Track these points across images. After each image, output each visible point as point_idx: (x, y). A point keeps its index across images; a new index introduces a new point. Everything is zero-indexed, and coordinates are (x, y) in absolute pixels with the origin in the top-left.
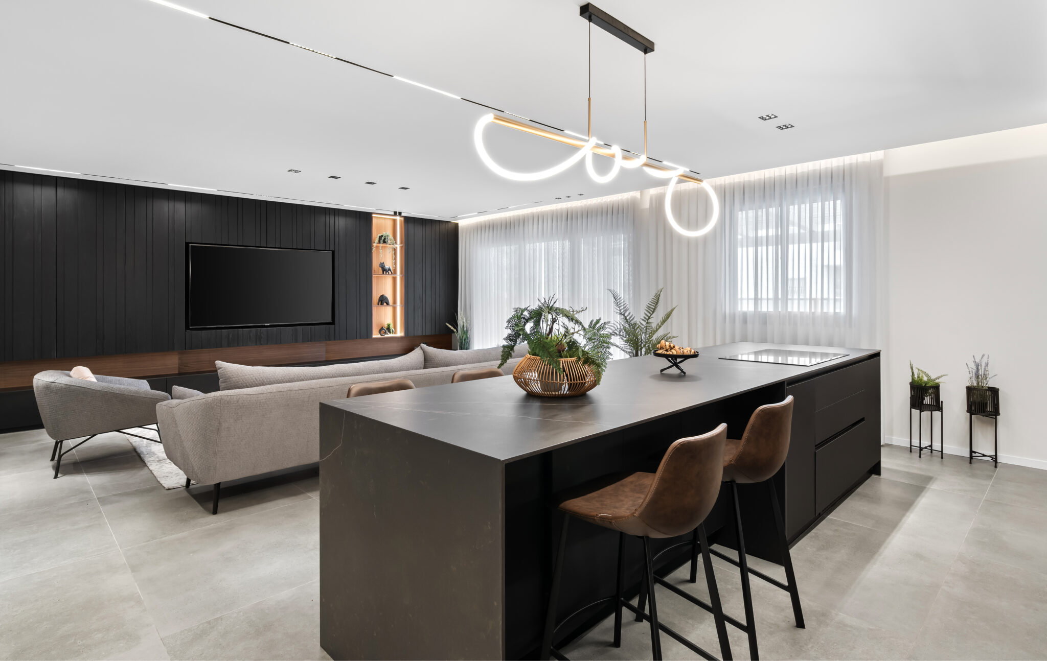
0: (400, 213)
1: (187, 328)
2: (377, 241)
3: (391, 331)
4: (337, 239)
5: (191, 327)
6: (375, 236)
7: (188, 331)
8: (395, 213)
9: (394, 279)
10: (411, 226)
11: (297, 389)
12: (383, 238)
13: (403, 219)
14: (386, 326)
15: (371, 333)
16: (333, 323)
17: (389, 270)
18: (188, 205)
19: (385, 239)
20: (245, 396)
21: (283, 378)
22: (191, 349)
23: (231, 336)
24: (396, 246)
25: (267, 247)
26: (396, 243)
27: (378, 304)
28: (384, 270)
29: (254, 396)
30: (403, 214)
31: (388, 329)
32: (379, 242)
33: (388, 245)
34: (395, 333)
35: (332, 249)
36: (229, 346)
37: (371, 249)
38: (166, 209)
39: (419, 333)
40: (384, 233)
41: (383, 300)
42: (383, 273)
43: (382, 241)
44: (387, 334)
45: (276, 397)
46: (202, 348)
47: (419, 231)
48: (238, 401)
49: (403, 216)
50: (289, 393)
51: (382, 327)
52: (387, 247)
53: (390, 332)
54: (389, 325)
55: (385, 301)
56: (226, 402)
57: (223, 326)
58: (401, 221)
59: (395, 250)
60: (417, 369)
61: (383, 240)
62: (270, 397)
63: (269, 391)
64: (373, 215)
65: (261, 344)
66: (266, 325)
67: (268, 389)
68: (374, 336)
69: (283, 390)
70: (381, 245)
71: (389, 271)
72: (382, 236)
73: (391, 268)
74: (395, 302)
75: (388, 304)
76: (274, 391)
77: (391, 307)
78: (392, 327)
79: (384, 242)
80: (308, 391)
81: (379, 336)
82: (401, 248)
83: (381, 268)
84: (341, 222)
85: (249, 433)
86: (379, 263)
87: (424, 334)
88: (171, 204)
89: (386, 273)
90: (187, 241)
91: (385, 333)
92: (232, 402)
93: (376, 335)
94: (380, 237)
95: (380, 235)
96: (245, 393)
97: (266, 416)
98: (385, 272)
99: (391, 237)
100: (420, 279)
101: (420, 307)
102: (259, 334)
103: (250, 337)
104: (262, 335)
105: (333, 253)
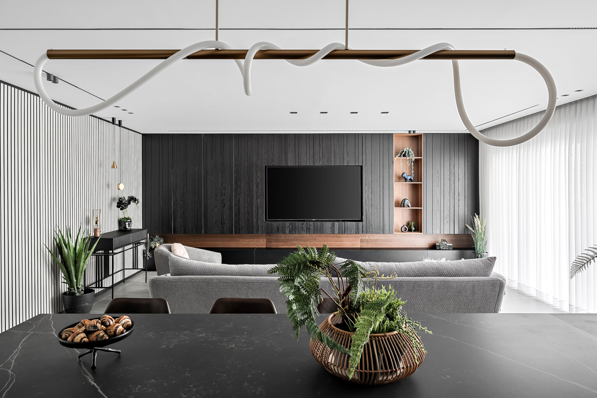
0: (414, 132)
1: (266, 220)
4: (365, 157)
5: (268, 220)
8: (410, 132)
10: (429, 141)
12: (403, 153)
15: (393, 230)
16: (361, 220)
23: (291, 227)
25: (314, 166)
28: (406, 179)
32: (400, 156)
33: (408, 158)
35: (360, 164)
36: (290, 233)
37: (393, 162)
38: (254, 146)
39: (438, 232)
40: (405, 149)
41: (405, 203)
42: (406, 181)
43: (402, 155)
47: (437, 144)
52: (407, 160)
64: (394, 136)
65: (310, 233)
66: (313, 220)
70: (401, 159)
79: (405, 156)
84: (368, 143)
86: (402, 173)
87: (442, 233)
90: (265, 165)
93: (397, 231)
100: (438, 186)
101: (438, 210)
102: (308, 226)
103: (303, 227)
104: (311, 227)
105: (362, 167)
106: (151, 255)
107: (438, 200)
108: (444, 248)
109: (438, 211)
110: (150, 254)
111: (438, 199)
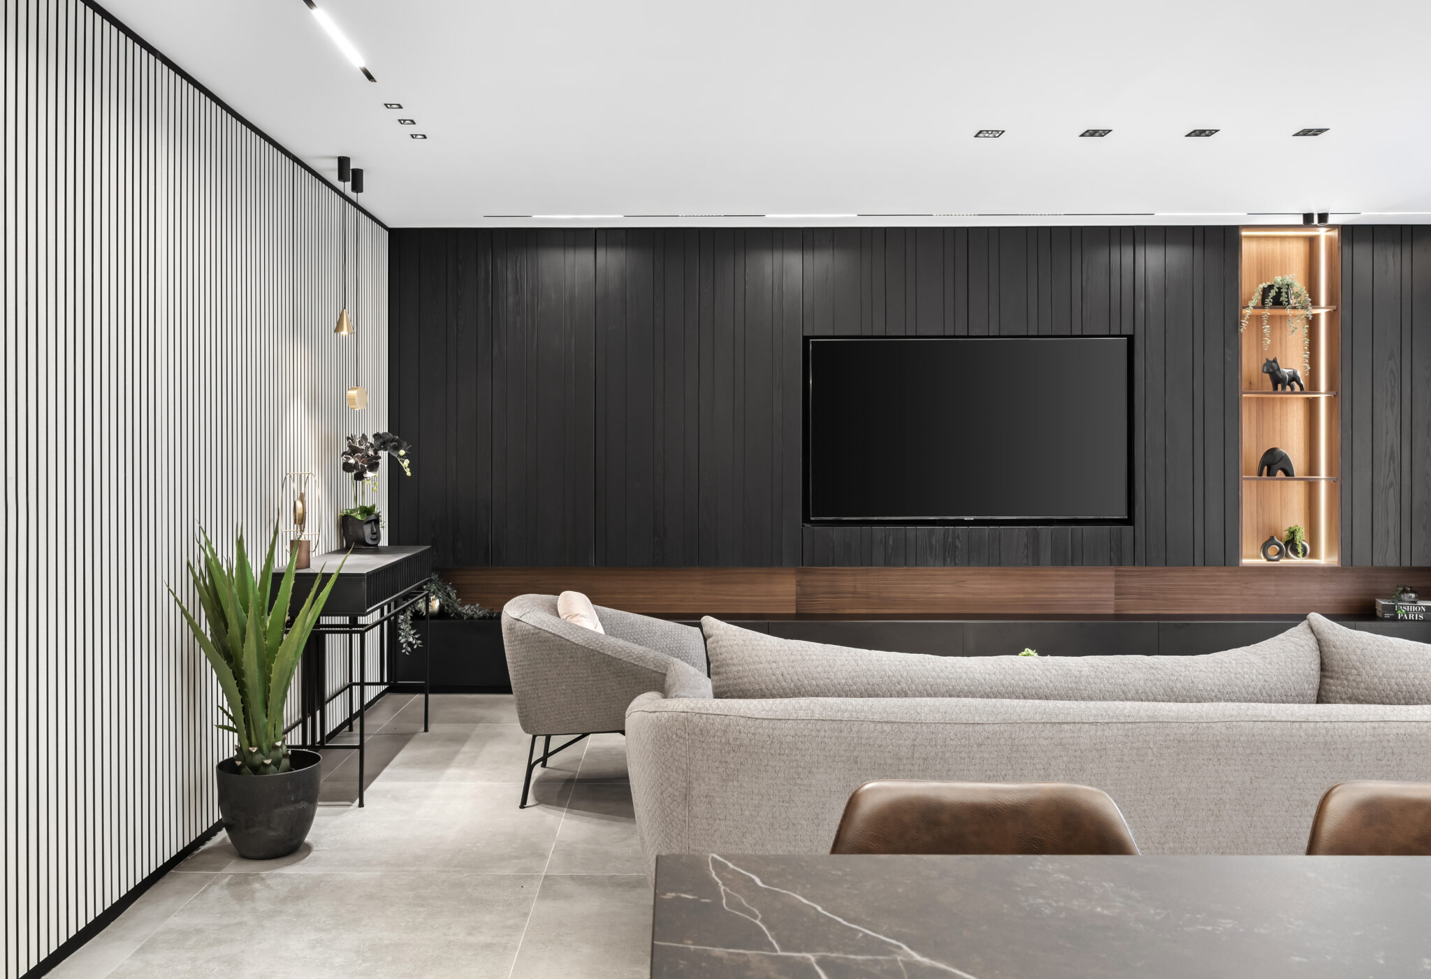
0: (1323, 217)
1: (806, 519)
2: (1256, 299)
3: (1300, 549)
4: (1141, 305)
5: (812, 519)
6: (1250, 286)
7: (806, 525)
8: (1308, 218)
9: (1312, 406)
10: (1362, 252)
11: (877, 718)
12: (1273, 293)
13: (1335, 234)
14: (1285, 534)
15: (1237, 555)
16: (1129, 521)
17: (1294, 378)
18: (808, 257)
19: (1279, 294)
20: (742, 721)
21: (850, 682)
22: (813, 564)
23: (891, 542)
24: (1315, 311)
25: (968, 337)
26: (1315, 303)
27: (1260, 474)
28: (1278, 380)
29: (765, 723)
30: (1332, 220)
31: (1291, 543)
32: (1263, 304)
33: (1289, 312)
34: (1314, 554)
35: (1127, 330)
36: (887, 563)
37: (1237, 325)
38: (768, 269)
39: (1392, 561)
40: (1278, 279)
41: (1274, 463)
42: (1275, 388)
43: (1269, 301)
44: (1287, 556)
45: (822, 733)
46: (833, 565)
47: (1390, 264)
48: (725, 732)
49: (1333, 227)
50: (855, 729)
51: (1272, 538)
52: (1286, 316)
53: (1296, 552)
54: (1293, 533)
55: (1281, 464)
56: (697, 730)
57: (876, 518)
58: (1330, 241)
59: (1313, 323)
60: (1285, 699)
61: (1276, 297)
62: (806, 732)
63: (802, 715)
64: (1244, 233)
65: (956, 565)
66: (966, 518)
67: (801, 708)
68: (1245, 561)
69: (839, 716)
70: (1267, 312)
71: (1294, 383)
72: (1271, 287)
73: (1299, 374)
74: (1312, 468)
75: (1288, 473)
76: (817, 716)
77: (1302, 483)
78: (1302, 538)
79: (1277, 302)
80: (909, 728)
81: (1262, 561)
82: (1331, 316)
83: (1267, 376)
84: (1152, 260)
85: (759, 819)
86: (1265, 362)
87: (1406, 563)
88: (777, 256)
89: (1284, 388)
90: (805, 334)
91: (1281, 554)
92: (712, 732)
93: (1251, 558)
94: (1266, 292)
95: (1265, 285)
96: (742, 713)
97: (798, 781)
98: (1280, 386)
99: (1299, 286)
100: (1392, 404)
101: (1391, 484)
102: (950, 539)
103: (931, 545)
104: (958, 544)
105: (1131, 339)
106: (417, 639)
107: (1392, 453)
108: (1408, 617)
109: (1390, 487)
110: (414, 634)
111: (1392, 448)
